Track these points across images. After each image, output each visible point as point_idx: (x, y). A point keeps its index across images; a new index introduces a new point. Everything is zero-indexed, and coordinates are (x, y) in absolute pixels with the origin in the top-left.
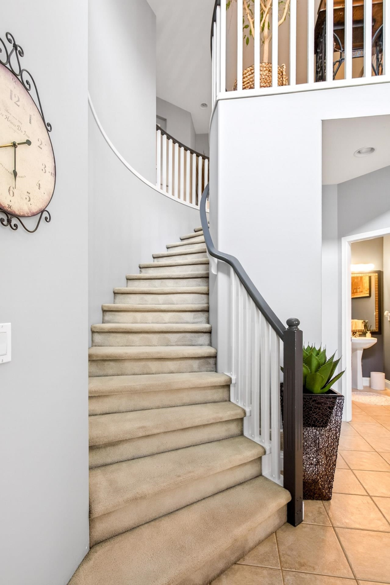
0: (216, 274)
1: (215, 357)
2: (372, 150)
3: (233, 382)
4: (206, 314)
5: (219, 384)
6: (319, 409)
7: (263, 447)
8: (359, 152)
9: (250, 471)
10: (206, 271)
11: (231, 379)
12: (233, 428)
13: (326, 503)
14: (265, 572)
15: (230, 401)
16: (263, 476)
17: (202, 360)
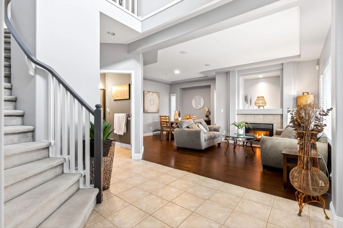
0: (34, 75)
1: (33, 131)
2: (114, 34)
3: (52, 144)
4: (14, 103)
5: (41, 148)
6: (106, 147)
7: (80, 173)
8: (109, 33)
9: (75, 188)
10: (9, 72)
11: (51, 143)
12: (58, 170)
13: (108, 190)
14: (99, 223)
15: (49, 157)
16: (81, 189)
17: (22, 135)
